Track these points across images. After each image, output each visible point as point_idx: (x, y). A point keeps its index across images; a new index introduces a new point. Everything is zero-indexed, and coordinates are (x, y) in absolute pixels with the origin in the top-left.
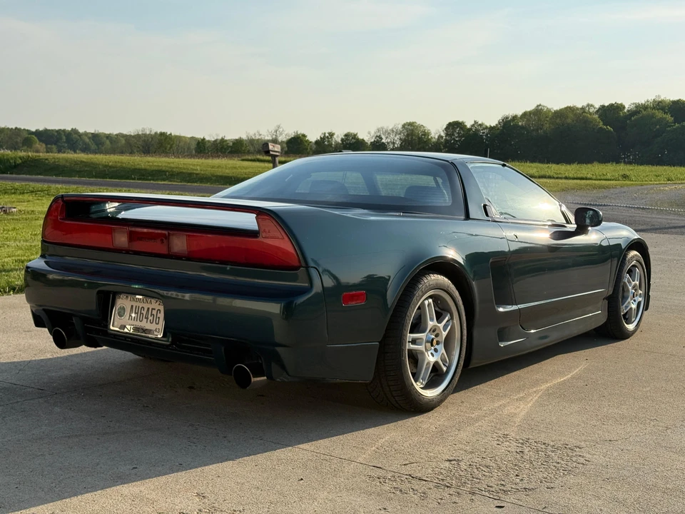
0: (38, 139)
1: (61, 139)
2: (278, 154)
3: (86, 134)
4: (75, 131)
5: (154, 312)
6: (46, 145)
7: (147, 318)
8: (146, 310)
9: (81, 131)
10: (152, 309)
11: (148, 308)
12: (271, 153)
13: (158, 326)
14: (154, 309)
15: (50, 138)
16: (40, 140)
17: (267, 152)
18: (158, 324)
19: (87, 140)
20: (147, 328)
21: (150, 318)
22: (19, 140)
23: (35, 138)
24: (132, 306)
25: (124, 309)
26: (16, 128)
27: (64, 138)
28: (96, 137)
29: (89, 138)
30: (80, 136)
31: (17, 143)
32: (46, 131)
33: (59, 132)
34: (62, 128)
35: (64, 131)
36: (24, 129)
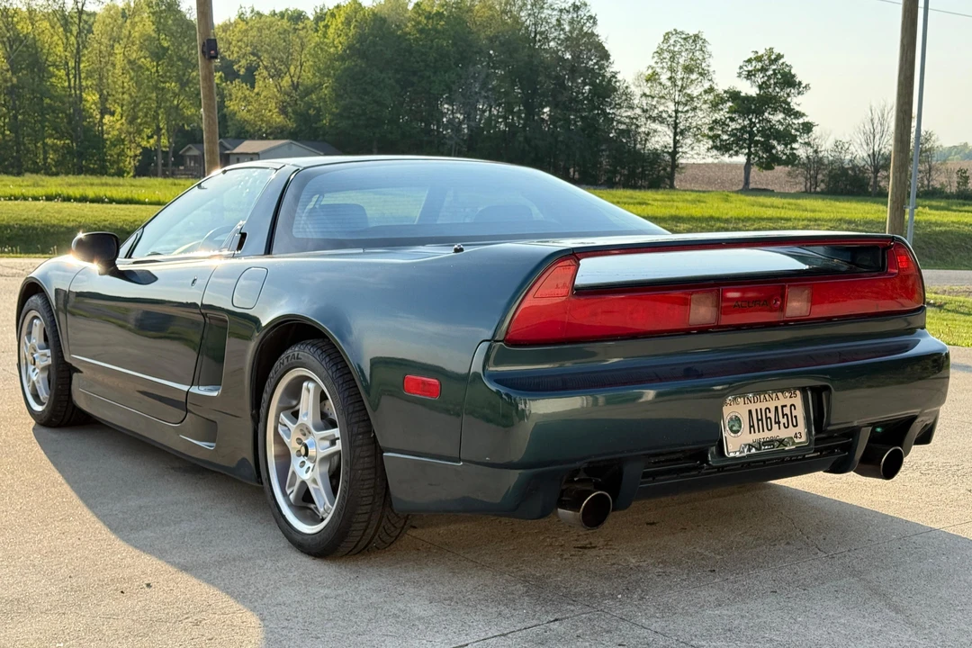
5: (787, 410)
7: (779, 423)
8: (773, 410)
10: (783, 407)
11: (776, 408)
13: (797, 430)
14: (786, 406)
18: (797, 425)
20: (782, 437)
21: (783, 421)
24: (750, 412)
25: (738, 420)
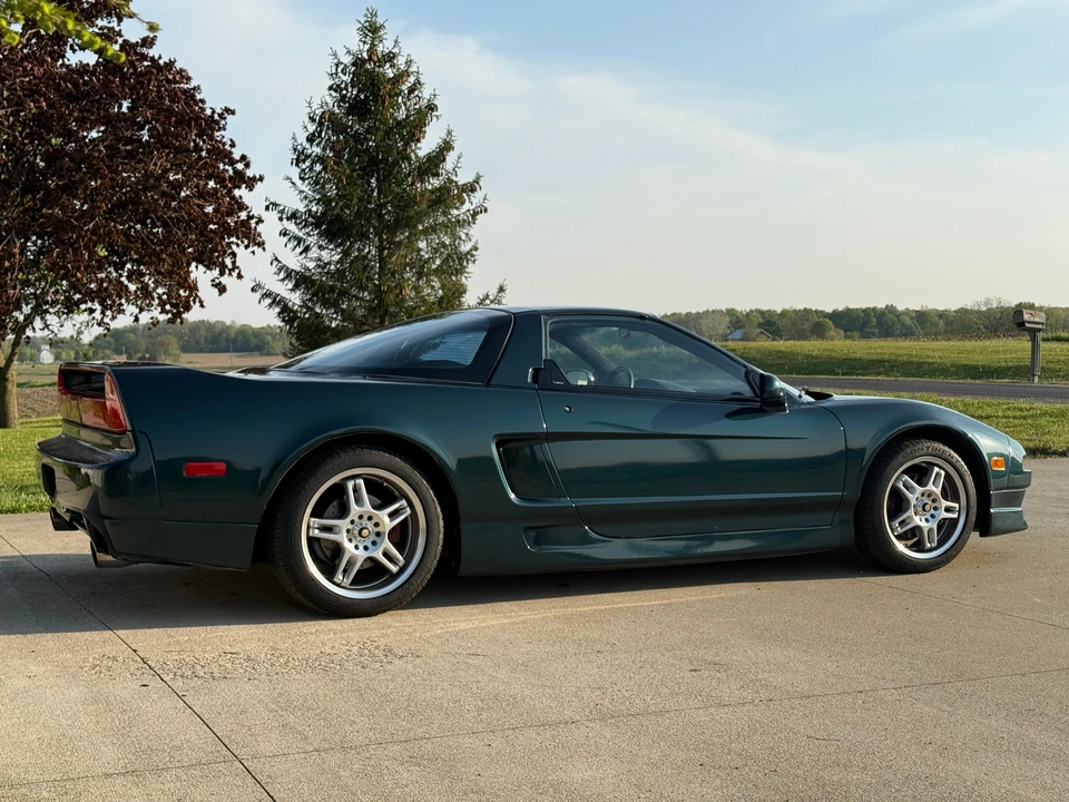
0: (833, 323)
1: (870, 322)
2: (1040, 326)
3: (907, 312)
4: (891, 309)
6: (845, 332)
9: (901, 308)
12: (1027, 325)
15: (852, 322)
16: (836, 326)
17: (1021, 324)
19: (909, 322)
22: (807, 326)
23: (830, 322)
26: (805, 310)
27: (874, 320)
28: (922, 317)
29: (912, 318)
30: (897, 316)
31: (803, 331)
32: (848, 312)
33: (866, 311)
34: (871, 306)
35: (874, 309)
36: (816, 311)
